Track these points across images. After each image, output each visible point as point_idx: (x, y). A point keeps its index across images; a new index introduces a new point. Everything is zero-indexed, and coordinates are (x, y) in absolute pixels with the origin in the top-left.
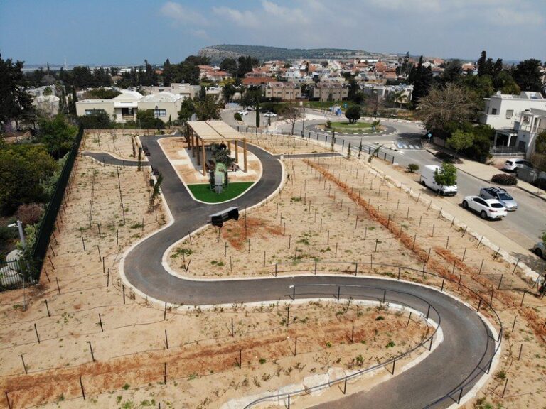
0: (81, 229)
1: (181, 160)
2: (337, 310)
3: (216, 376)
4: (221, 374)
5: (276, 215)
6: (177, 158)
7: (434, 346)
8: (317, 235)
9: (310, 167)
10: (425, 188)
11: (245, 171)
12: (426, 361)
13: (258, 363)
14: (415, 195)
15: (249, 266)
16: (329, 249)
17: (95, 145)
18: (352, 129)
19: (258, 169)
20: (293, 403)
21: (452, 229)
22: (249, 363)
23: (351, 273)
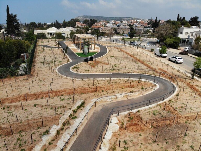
0: (42, 62)
1: (72, 47)
2: (125, 81)
3: (89, 94)
4: (90, 94)
5: (106, 60)
6: (70, 46)
7: (156, 89)
8: (119, 65)
9: (117, 49)
10: (156, 55)
11: (94, 49)
12: (153, 92)
13: (101, 91)
14: (152, 57)
15: (97, 71)
16: (123, 68)
17: (42, 43)
18: (131, 40)
19: (99, 49)
20: (112, 100)
21: (164, 65)
22: (99, 91)
23: (130, 73)
